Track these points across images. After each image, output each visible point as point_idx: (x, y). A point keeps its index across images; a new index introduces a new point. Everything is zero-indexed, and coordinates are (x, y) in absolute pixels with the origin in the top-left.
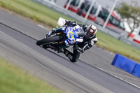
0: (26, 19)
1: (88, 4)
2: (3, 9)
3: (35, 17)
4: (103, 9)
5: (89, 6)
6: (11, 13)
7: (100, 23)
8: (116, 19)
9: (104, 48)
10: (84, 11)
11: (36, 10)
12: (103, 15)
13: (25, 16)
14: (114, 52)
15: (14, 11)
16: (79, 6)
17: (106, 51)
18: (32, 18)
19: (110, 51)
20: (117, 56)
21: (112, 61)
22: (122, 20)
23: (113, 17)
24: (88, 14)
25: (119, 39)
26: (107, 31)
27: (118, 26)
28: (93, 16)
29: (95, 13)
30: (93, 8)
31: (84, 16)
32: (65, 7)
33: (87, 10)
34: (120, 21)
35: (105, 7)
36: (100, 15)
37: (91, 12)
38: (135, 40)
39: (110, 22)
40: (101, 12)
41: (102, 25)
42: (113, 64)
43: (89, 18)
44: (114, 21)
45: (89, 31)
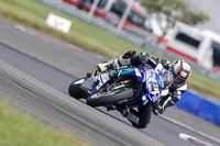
8: (139, 15)
23: (134, 12)
24: (94, 7)
25: (143, 46)
26: (124, 34)
27: (141, 26)
28: (101, 11)
29: (104, 6)
31: (88, 10)
34: (144, 19)
36: (113, 9)
37: (99, 5)
38: (169, 48)
39: (129, 20)
41: (116, 25)
43: (96, 14)
44: (135, 19)
45: (179, 73)
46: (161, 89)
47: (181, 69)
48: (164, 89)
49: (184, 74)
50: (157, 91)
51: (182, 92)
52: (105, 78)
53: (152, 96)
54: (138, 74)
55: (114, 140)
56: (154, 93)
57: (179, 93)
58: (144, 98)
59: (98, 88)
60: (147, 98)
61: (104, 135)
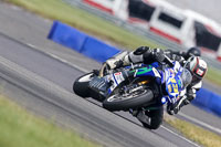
14: (51, 18)
20: (55, 26)
21: (47, 32)
42: (50, 36)
45: (195, 71)
46: (180, 89)
47: (198, 66)
48: (183, 89)
49: (200, 72)
50: (176, 92)
51: (197, 90)
52: (119, 78)
54: (157, 75)
55: (30, 93)
57: (194, 91)
58: (164, 100)
59: (112, 89)
60: (167, 99)
61: (20, 87)
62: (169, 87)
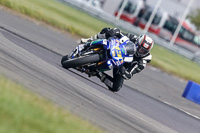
0: (59, 32)
1: (149, 10)
2: (26, 17)
3: (73, 29)
4: (170, 17)
5: (150, 14)
6: (38, 23)
7: (166, 38)
8: (189, 32)
9: (171, 73)
10: (143, 21)
11: (75, 19)
12: (170, 26)
13: (59, 28)
14: (186, 78)
15: (43, 20)
16: (136, 14)
17: (175, 78)
18: (68, 30)
19: (181, 77)
20: (190, 85)
21: (182, 91)
22: (197, 33)
23: (184, 29)
24: (148, 24)
25: (193, 60)
26: (175, 48)
27: (191, 41)
28: (155, 28)
29: (158, 23)
30: (156, 16)
31: (143, 27)
32: (116, 14)
33: (147, 19)
34: (193, 35)
35: (172, 15)
36: (166, 26)
37: (153, 22)
39: (180, 36)
40: (167, 22)
41: (168, 41)
42: (184, 95)
43: (150, 30)
44: (186, 35)
45: (142, 45)
46: (124, 56)
47: (144, 41)
48: (127, 56)
49: (146, 46)
50: (120, 57)
51: (148, 61)
52: (81, 47)
53: (116, 60)
54: (105, 43)
56: (117, 58)
57: (144, 62)
58: (109, 62)
60: (112, 62)
62: (113, 53)
